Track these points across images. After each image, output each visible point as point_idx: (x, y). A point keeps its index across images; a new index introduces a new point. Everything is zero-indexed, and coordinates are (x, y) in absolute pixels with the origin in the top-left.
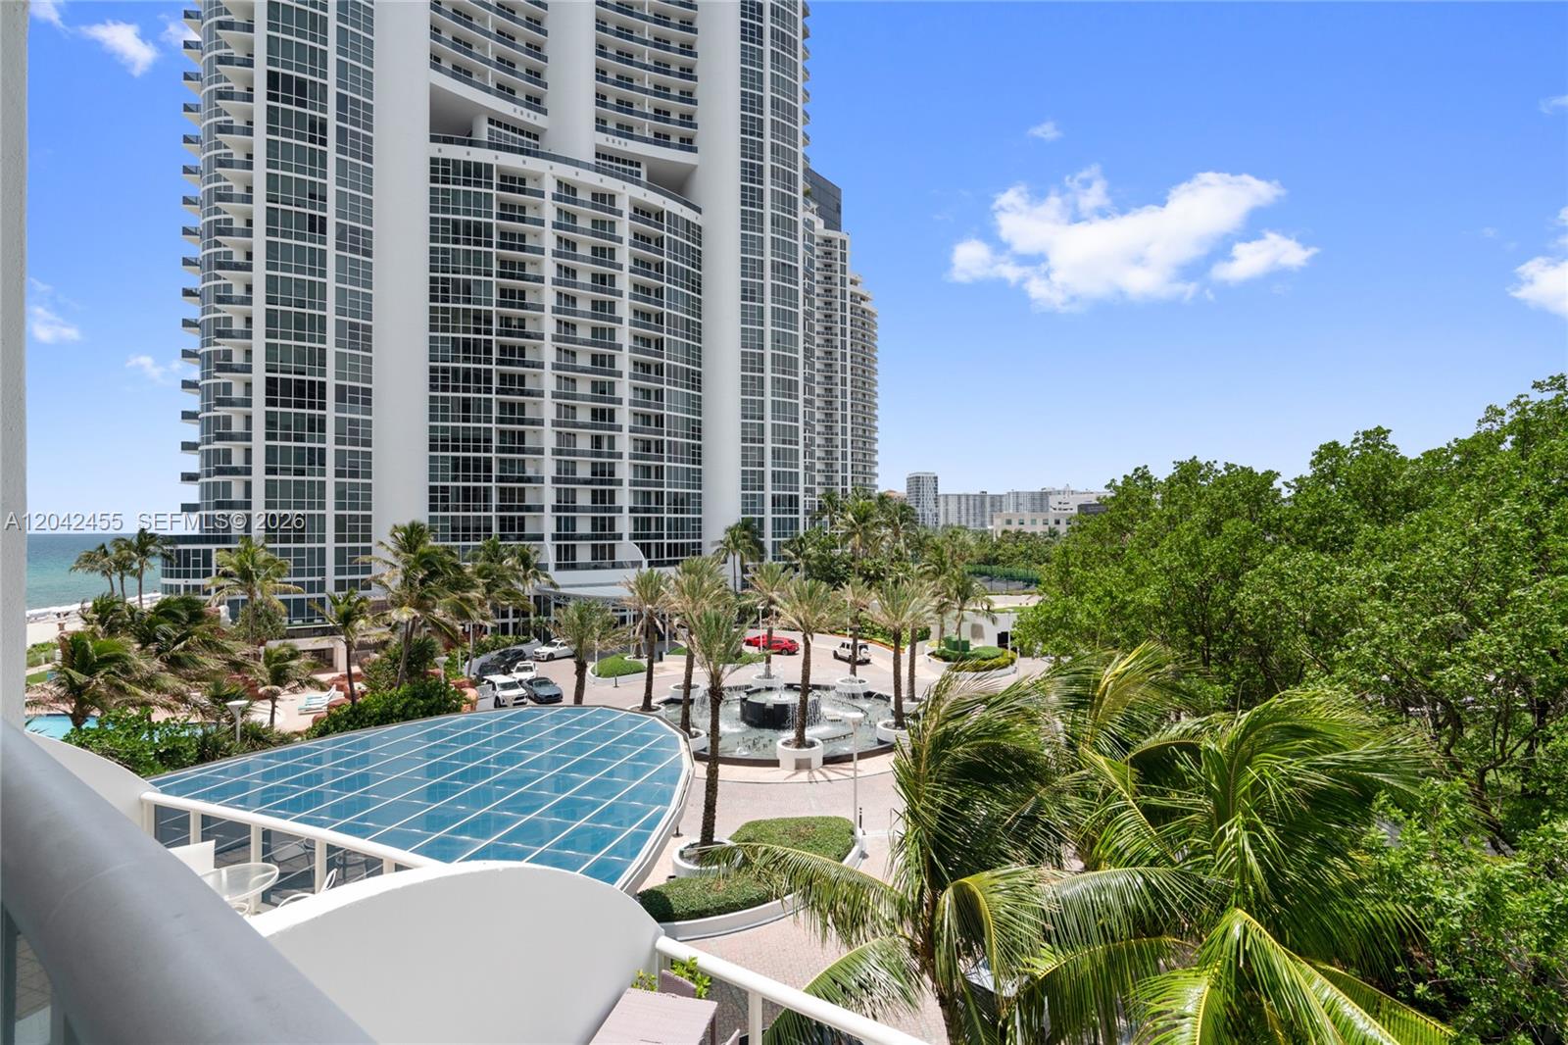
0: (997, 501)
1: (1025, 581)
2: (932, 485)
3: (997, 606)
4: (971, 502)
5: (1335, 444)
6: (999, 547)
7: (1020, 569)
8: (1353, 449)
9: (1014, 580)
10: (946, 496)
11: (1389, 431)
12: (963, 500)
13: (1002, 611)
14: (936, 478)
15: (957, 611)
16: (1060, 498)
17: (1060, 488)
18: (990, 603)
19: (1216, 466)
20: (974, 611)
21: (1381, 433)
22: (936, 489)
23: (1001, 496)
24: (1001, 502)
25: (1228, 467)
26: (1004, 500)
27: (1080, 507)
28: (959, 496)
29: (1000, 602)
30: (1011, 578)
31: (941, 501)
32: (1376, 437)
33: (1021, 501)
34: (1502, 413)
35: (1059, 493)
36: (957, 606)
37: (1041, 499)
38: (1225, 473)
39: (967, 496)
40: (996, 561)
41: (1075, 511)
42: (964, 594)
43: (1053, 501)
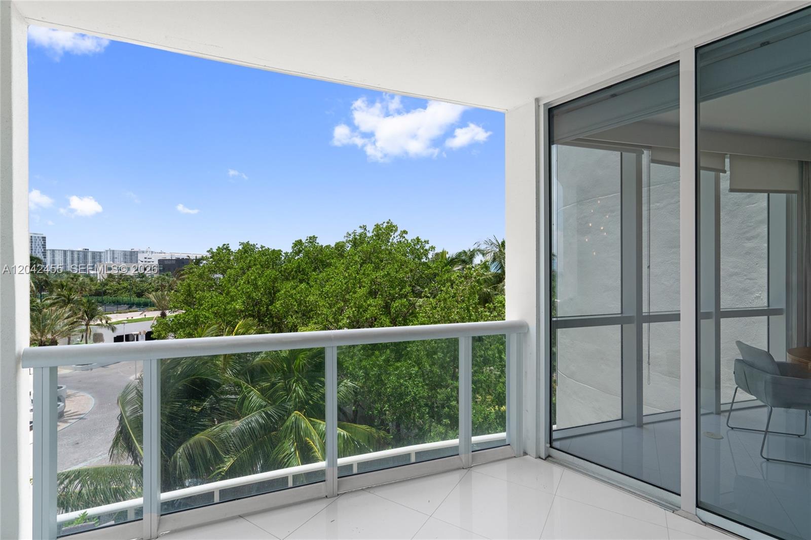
0: (97, 256)
1: (128, 304)
2: (41, 242)
3: (113, 320)
4: (76, 256)
5: (301, 240)
6: (107, 284)
7: (125, 297)
8: (306, 243)
9: (120, 305)
10: (53, 251)
11: (317, 237)
12: (69, 254)
13: (118, 323)
14: (44, 238)
15: (84, 327)
16: (146, 255)
17: (145, 250)
18: (109, 319)
19: (257, 246)
20: (98, 325)
21: (314, 238)
22: (44, 246)
23: (100, 253)
24: (100, 256)
25: (262, 247)
26: (103, 255)
27: (159, 261)
28: (65, 252)
29: (114, 318)
30: (118, 303)
31: (48, 254)
32: (312, 239)
33: (116, 256)
34: (350, 235)
35: (143, 252)
36: (84, 323)
37: (131, 256)
38: (261, 250)
39: (72, 252)
40: (105, 293)
41: (156, 263)
42: (91, 315)
43: (141, 257)
